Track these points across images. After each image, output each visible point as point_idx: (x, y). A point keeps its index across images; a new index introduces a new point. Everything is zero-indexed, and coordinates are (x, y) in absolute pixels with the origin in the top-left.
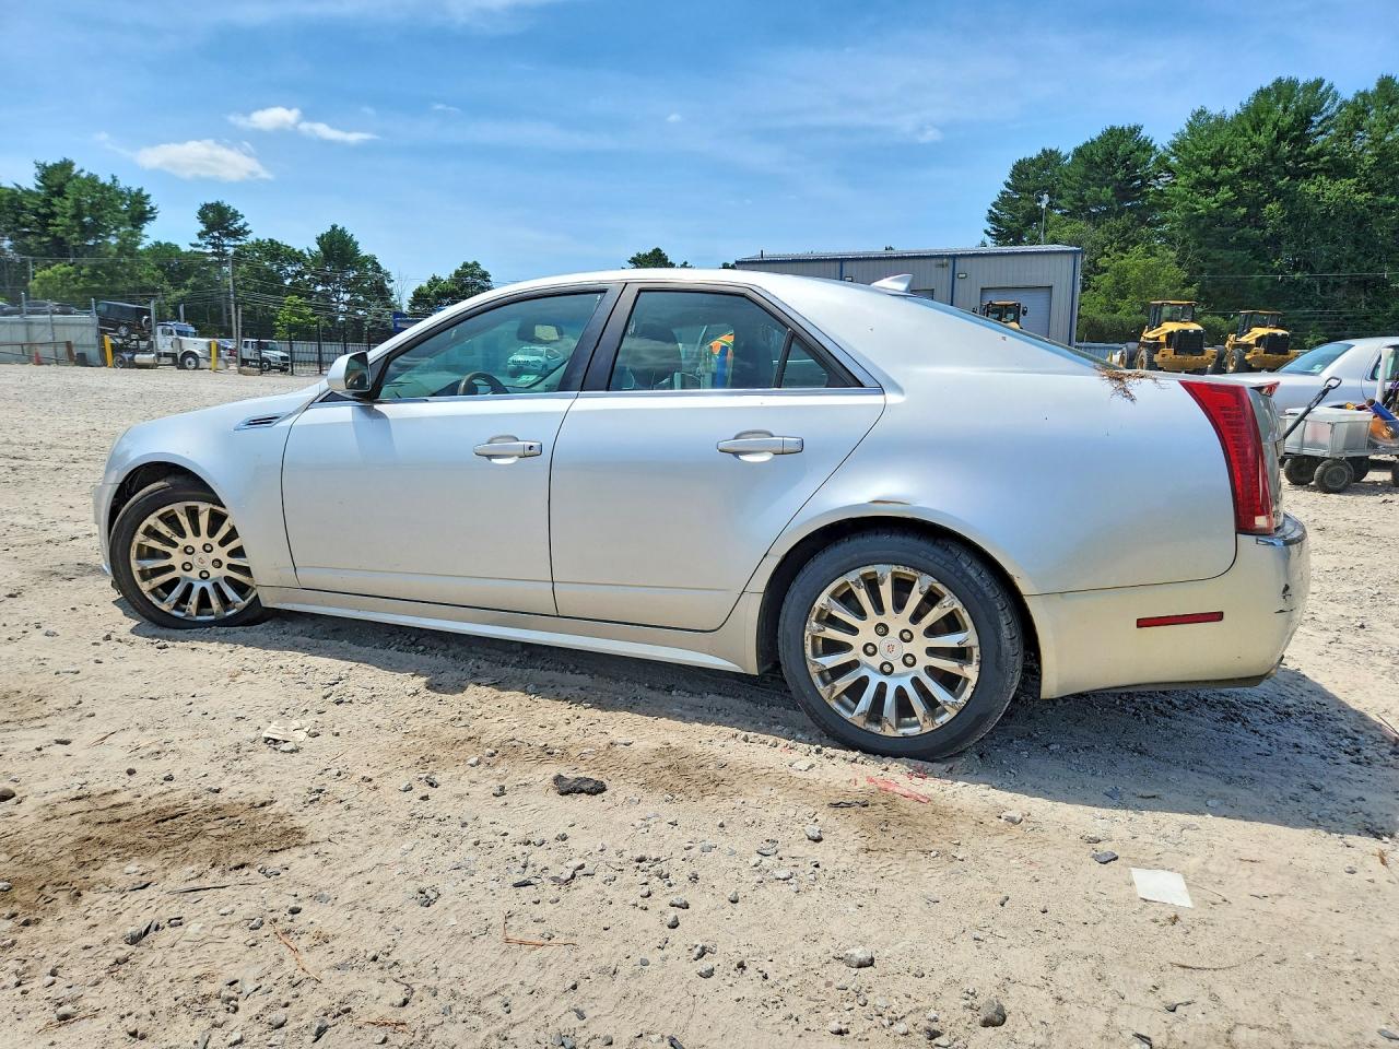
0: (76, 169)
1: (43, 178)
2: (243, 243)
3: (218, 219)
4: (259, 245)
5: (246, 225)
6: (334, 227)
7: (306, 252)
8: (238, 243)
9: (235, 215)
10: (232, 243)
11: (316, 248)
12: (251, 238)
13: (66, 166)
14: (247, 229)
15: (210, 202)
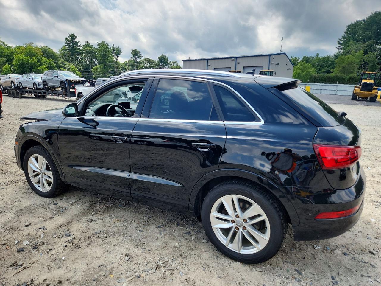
0: (106, 43)
1: (99, 45)
2: (141, 59)
3: (136, 53)
4: (145, 60)
5: (141, 55)
6: (162, 55)
7: (156, 61)
8: (140, 59)
9: (139, 52)
10: (139, 59)
11: (158, 60)
12: (142, 58)
13: (104, 42)
14: (141, 56)
15: (133, 50)
